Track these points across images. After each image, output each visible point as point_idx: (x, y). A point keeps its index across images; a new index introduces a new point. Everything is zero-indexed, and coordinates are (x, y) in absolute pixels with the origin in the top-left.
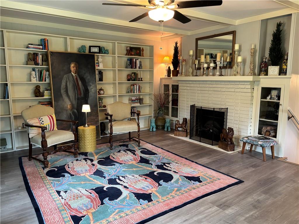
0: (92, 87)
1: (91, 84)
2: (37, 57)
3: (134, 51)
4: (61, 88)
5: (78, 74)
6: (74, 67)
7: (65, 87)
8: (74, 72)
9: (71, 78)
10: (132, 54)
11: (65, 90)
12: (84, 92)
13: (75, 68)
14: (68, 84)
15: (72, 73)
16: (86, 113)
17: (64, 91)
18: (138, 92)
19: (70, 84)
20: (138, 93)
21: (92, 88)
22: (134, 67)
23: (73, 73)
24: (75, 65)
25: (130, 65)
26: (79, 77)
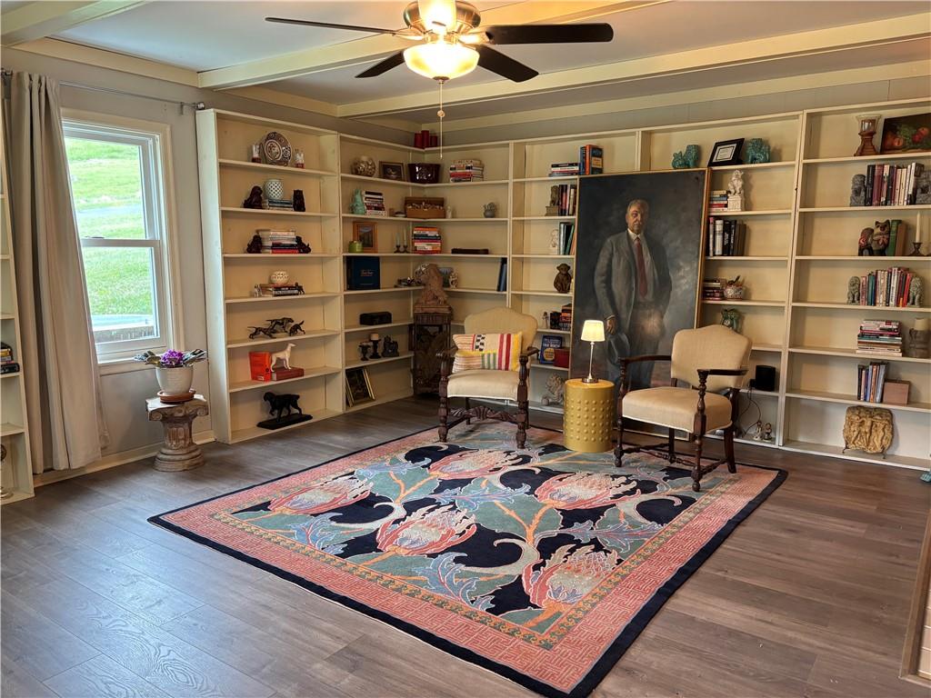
0: (681, 273)
1: (682, 264)
2: (564, 194)
3: (905, 133)
4: (596, 273)
5: (645, 235)
6: (637, 215)
7: (605, 270)
8: (635, 228)
9: (624, 245)
10: (896, 144)
11: (604, 278)
12: (655, 284)
13: (639, 217)
14: (615, 260)
15: (630, 232)
16: (592, 343)
17: (603, 282)
18: (892, 303)
19: (619, 263)
20: (892, 307)
21: (683, 277)
22: (883, 199)
23: (632, 231)
24: (642, 206)
25: (863, 193)
26: (648, 244)
